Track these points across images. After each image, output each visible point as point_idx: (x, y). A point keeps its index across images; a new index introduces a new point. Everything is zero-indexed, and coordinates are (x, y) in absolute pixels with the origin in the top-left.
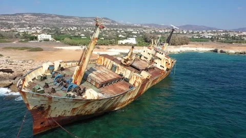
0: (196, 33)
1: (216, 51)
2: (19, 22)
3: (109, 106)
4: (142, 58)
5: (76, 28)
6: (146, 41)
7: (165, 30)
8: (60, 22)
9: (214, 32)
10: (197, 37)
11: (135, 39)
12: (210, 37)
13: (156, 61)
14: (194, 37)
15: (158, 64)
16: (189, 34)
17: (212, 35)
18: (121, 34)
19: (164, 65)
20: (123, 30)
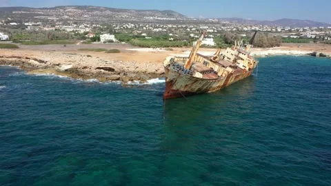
0: (294, 31)
1: (314, 55)
2: (60, 18)
3: (205, 87)
4: (226, 58)
5: (133, 25)
6: (227, 43)
7: (251, 26)
8: (111, 17)
9: (321, 30)
10: (295, 37)
11: (212, 39)
12: (313, 36)
13: (239, 61)
14: (292, 37)
15: (241, 64)
16: (284, 33)
17: (318, 33)
18: (193, 33)
19: (246, 65)
20: (194, 27)
